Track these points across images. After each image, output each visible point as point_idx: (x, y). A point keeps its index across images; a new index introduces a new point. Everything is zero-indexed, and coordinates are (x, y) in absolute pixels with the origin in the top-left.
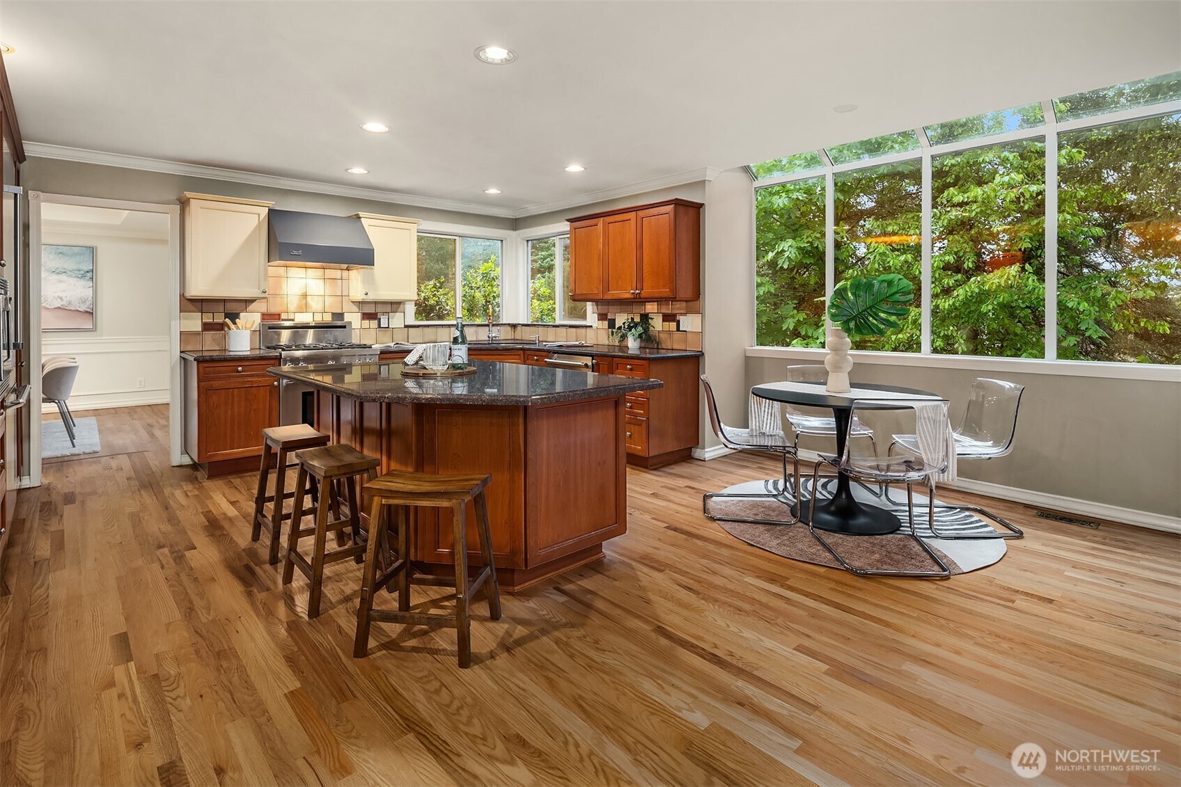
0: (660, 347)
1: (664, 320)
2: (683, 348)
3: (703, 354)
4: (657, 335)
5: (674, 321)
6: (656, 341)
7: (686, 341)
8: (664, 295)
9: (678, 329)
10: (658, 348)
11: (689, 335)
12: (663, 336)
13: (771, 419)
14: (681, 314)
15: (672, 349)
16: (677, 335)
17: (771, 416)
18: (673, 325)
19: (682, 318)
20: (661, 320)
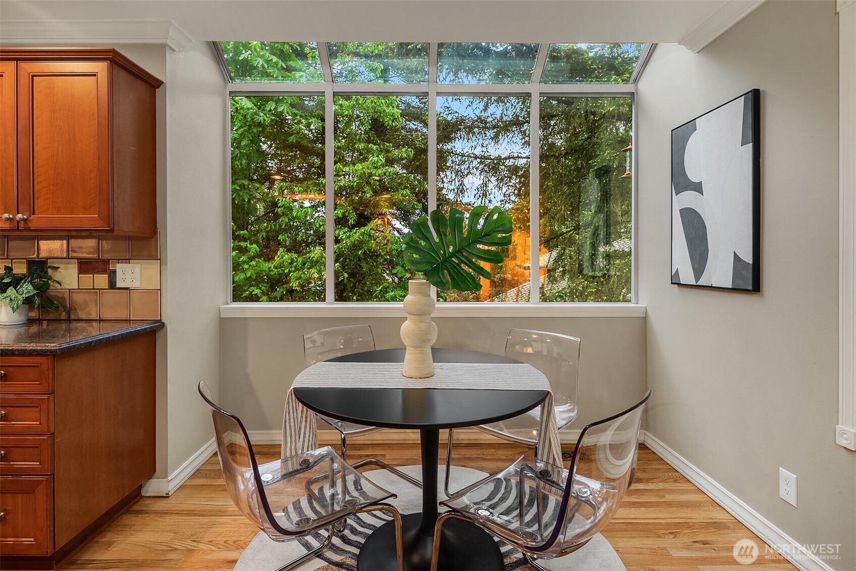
0: (73, 317)
1: (81, 271)
2: (123, 316)
3: (163, 325)
4: (67, 296)
5: (104, 271)
6: (64, 307)
7: (129, 305)
8: (86, 225)
9: (112, 285)
10: (69, 320)
11: (134, 295)
12: (78, 298)
13: (306, 427)
14: (119, 260)
15: (100, 320)
16: (111, 296)
17: (306, 421)
18: (102, 280)
19: (120, 268)
20: (76, 271)
